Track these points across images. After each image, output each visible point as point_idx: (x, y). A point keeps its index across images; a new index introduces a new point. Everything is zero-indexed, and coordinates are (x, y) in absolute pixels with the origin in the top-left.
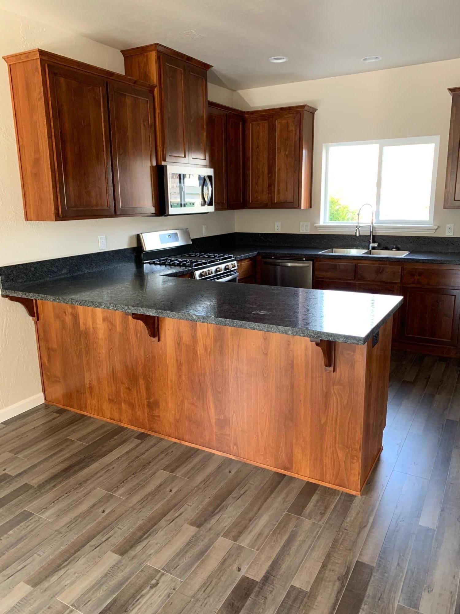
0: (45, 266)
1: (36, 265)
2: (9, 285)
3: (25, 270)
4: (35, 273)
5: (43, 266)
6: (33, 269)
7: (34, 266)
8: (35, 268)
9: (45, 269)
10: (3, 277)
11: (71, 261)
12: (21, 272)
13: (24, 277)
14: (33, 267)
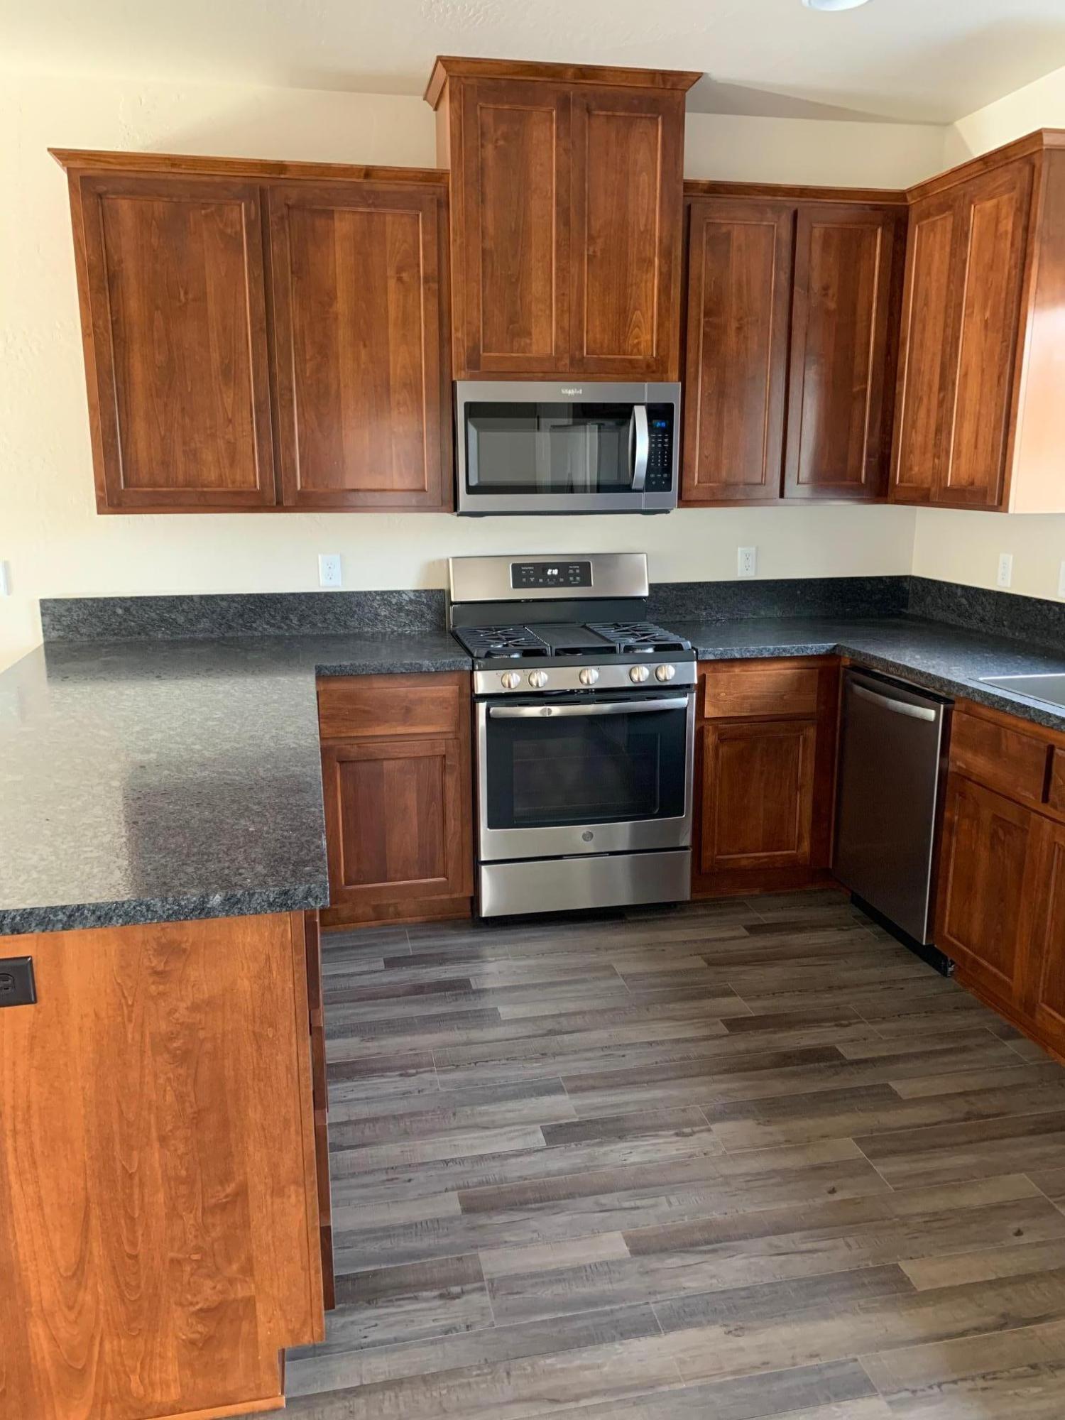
0: (151, 607)
1: (129, 603)
2: (59, 637)
3: (101, 611)
4: (125, 620)
5: (147, 608)
6: (120, 611)
7: (124, 604)
8: (127, 610)
9: (153, 615)
10: (47, 619)
11: (224, 604)
12: (90, 615)
13: (95, 625)
14: (121, 607)
